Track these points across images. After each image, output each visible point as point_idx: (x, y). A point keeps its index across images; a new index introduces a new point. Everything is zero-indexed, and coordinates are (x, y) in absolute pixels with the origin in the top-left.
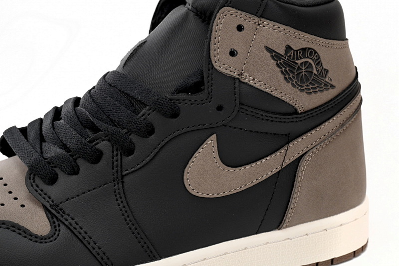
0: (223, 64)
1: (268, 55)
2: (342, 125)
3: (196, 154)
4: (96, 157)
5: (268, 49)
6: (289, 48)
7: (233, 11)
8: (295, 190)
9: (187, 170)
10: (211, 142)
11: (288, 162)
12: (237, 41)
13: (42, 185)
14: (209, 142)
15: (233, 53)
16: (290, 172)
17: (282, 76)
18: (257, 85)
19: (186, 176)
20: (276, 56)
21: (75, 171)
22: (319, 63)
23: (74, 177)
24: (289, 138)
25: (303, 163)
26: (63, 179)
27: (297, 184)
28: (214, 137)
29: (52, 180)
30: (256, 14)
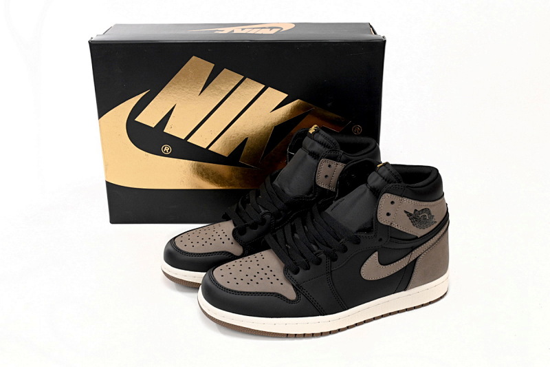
0: (383, 219)
1: (405, 214)
2: (439, 239)
3: (368, 261)
4: (319, 262)
5: (406, 212)
6: (416, 210)
7: (389, 195)
8: (414, 273)
9: (363, 268)
10: (375, 255)
11: (411, 260)
12: (391, 209)
13: (291, 274)
14: (374, 255)
15: (388, 214)
16: (412, 265)
17: (412, 224)
18: (399, 228)
19: (362, 271)
20: (409, 215)
21: (308, 268)
22: (430, 213)
23: (308, 271)
24: (413, 249)
25: (419, 260)
26: (301, 271)
27: (415, 270)
28: (377, 253)
29: (296, 272)
30: (401, 196)
